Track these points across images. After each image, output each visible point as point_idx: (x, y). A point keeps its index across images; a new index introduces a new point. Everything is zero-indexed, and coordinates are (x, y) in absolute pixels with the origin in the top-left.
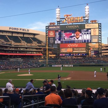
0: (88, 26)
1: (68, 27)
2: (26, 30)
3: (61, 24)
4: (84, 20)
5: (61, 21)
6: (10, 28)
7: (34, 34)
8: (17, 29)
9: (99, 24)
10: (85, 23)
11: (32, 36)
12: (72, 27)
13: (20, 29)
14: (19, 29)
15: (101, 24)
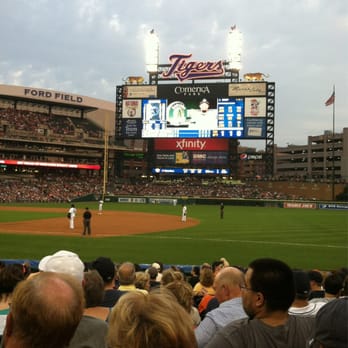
0: (236, 88)
1: (178, 90)
2: (75, 98)
3: (160, 82)
4: (226, 71)
5: (161, 73)
6: (26, 91)
7: (84, 109)
8: (48, 94)
9: (268, 84)
10: (228, 81)
11: (76, 114)
12: (192, 90)
13: (57, 95)
14: (53, 95)
15: (273, 84)
